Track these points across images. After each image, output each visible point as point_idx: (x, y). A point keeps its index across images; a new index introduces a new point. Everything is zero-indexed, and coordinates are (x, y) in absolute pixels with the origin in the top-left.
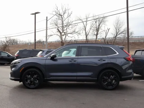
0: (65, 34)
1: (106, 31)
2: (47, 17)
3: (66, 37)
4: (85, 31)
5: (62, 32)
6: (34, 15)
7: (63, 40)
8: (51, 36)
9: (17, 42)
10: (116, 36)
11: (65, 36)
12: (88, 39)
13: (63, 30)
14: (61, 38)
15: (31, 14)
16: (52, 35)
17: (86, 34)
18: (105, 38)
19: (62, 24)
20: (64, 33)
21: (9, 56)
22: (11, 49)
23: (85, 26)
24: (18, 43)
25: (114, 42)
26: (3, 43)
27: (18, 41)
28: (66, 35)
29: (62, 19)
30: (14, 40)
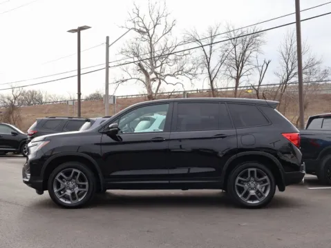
0: (157, 78)
1: (260, 68)
2: (108, 38)
3: (160, 83)
4: (209, 69)
5: (151, 73)
6: (76, 33)
7: (152, 93)
8: (123, 81)
9: (40, 98)
10: (287, 80)
11: (158, 81)
12: (215, 87)
13: (153, 68)
14: (149, 88)
15: (69, 31)
16: (126, 80)
17: (210, 77)
18: (259, 85)
19: (151, 53)
20: (156, 73)
21: (15, 134)
22: (25, 116)
23: (209, 56)
24: (44, 100)
25: (282, 94)
26: (6, 100)
27: (44, 96)
28: (160, 79)
29: (151, 38)
30: (33, 94)
